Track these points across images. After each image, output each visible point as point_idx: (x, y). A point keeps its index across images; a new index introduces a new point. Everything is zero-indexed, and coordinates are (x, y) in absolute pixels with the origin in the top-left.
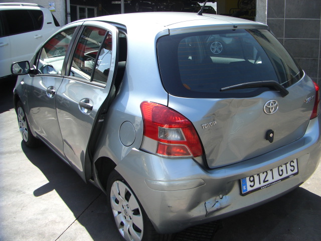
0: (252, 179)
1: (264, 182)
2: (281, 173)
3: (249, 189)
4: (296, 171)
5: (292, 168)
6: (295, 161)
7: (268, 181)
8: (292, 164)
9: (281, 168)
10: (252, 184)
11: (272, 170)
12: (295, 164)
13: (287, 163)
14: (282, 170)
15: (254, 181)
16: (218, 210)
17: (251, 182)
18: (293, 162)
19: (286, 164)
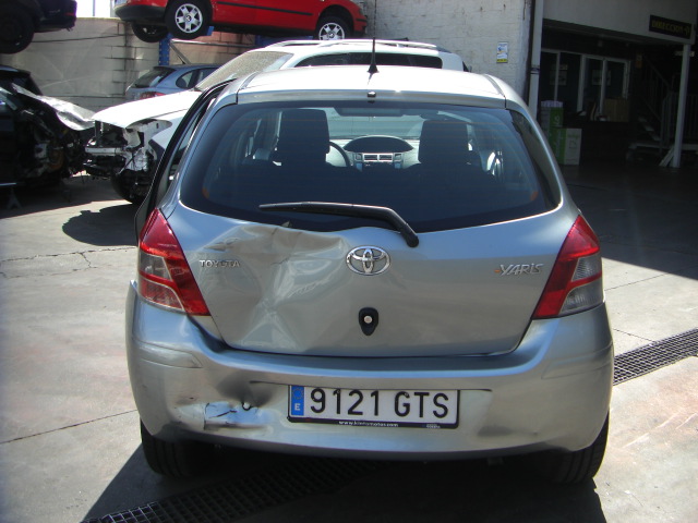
0: (318, 395)
1: (351, 412)
2: (402, 409)
3: (308, 413)
4: (450, 419)
5: (440, 411)
6: (453, 396)
7: (360, 413)
8: (441, 400)
9: (402, 400)
10: (318, 406)
11: (375, 394)
12: (451, 404)
13: (427, 394)
14: (407, 406)
15: (323, 400)
16: (227, 426)
17: (316, 401)
18: (446, 398)
19: (422, 395)
